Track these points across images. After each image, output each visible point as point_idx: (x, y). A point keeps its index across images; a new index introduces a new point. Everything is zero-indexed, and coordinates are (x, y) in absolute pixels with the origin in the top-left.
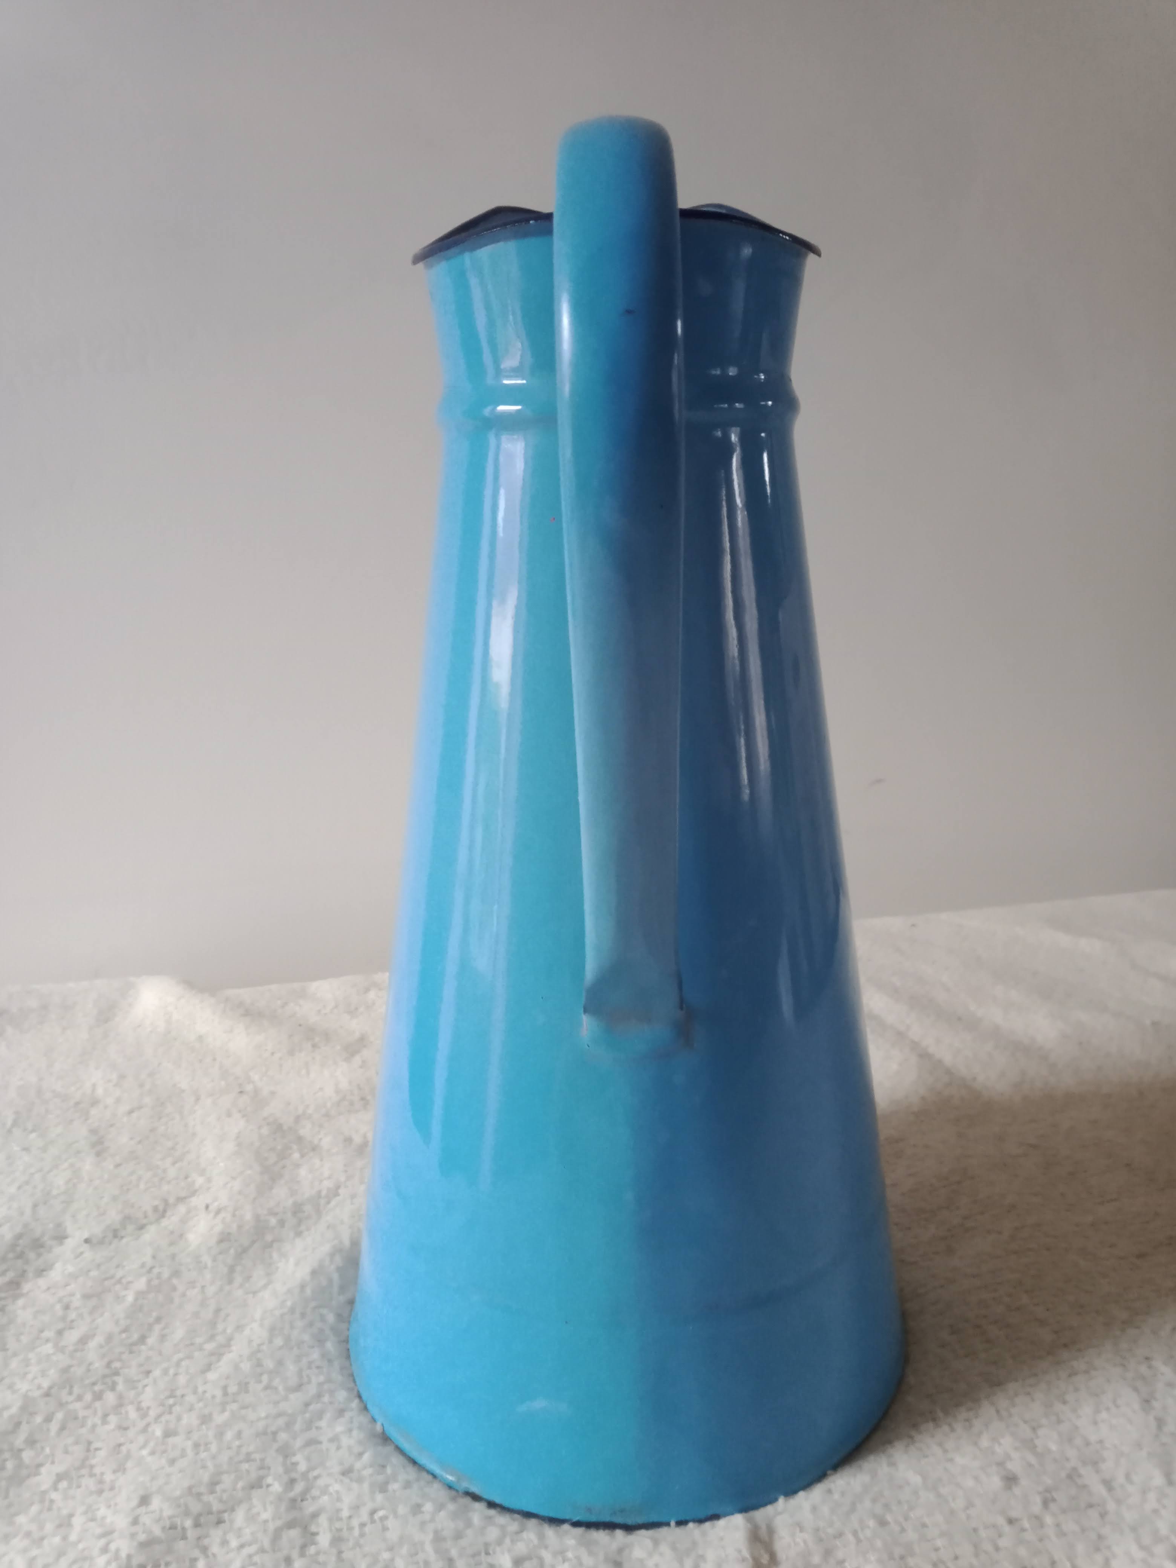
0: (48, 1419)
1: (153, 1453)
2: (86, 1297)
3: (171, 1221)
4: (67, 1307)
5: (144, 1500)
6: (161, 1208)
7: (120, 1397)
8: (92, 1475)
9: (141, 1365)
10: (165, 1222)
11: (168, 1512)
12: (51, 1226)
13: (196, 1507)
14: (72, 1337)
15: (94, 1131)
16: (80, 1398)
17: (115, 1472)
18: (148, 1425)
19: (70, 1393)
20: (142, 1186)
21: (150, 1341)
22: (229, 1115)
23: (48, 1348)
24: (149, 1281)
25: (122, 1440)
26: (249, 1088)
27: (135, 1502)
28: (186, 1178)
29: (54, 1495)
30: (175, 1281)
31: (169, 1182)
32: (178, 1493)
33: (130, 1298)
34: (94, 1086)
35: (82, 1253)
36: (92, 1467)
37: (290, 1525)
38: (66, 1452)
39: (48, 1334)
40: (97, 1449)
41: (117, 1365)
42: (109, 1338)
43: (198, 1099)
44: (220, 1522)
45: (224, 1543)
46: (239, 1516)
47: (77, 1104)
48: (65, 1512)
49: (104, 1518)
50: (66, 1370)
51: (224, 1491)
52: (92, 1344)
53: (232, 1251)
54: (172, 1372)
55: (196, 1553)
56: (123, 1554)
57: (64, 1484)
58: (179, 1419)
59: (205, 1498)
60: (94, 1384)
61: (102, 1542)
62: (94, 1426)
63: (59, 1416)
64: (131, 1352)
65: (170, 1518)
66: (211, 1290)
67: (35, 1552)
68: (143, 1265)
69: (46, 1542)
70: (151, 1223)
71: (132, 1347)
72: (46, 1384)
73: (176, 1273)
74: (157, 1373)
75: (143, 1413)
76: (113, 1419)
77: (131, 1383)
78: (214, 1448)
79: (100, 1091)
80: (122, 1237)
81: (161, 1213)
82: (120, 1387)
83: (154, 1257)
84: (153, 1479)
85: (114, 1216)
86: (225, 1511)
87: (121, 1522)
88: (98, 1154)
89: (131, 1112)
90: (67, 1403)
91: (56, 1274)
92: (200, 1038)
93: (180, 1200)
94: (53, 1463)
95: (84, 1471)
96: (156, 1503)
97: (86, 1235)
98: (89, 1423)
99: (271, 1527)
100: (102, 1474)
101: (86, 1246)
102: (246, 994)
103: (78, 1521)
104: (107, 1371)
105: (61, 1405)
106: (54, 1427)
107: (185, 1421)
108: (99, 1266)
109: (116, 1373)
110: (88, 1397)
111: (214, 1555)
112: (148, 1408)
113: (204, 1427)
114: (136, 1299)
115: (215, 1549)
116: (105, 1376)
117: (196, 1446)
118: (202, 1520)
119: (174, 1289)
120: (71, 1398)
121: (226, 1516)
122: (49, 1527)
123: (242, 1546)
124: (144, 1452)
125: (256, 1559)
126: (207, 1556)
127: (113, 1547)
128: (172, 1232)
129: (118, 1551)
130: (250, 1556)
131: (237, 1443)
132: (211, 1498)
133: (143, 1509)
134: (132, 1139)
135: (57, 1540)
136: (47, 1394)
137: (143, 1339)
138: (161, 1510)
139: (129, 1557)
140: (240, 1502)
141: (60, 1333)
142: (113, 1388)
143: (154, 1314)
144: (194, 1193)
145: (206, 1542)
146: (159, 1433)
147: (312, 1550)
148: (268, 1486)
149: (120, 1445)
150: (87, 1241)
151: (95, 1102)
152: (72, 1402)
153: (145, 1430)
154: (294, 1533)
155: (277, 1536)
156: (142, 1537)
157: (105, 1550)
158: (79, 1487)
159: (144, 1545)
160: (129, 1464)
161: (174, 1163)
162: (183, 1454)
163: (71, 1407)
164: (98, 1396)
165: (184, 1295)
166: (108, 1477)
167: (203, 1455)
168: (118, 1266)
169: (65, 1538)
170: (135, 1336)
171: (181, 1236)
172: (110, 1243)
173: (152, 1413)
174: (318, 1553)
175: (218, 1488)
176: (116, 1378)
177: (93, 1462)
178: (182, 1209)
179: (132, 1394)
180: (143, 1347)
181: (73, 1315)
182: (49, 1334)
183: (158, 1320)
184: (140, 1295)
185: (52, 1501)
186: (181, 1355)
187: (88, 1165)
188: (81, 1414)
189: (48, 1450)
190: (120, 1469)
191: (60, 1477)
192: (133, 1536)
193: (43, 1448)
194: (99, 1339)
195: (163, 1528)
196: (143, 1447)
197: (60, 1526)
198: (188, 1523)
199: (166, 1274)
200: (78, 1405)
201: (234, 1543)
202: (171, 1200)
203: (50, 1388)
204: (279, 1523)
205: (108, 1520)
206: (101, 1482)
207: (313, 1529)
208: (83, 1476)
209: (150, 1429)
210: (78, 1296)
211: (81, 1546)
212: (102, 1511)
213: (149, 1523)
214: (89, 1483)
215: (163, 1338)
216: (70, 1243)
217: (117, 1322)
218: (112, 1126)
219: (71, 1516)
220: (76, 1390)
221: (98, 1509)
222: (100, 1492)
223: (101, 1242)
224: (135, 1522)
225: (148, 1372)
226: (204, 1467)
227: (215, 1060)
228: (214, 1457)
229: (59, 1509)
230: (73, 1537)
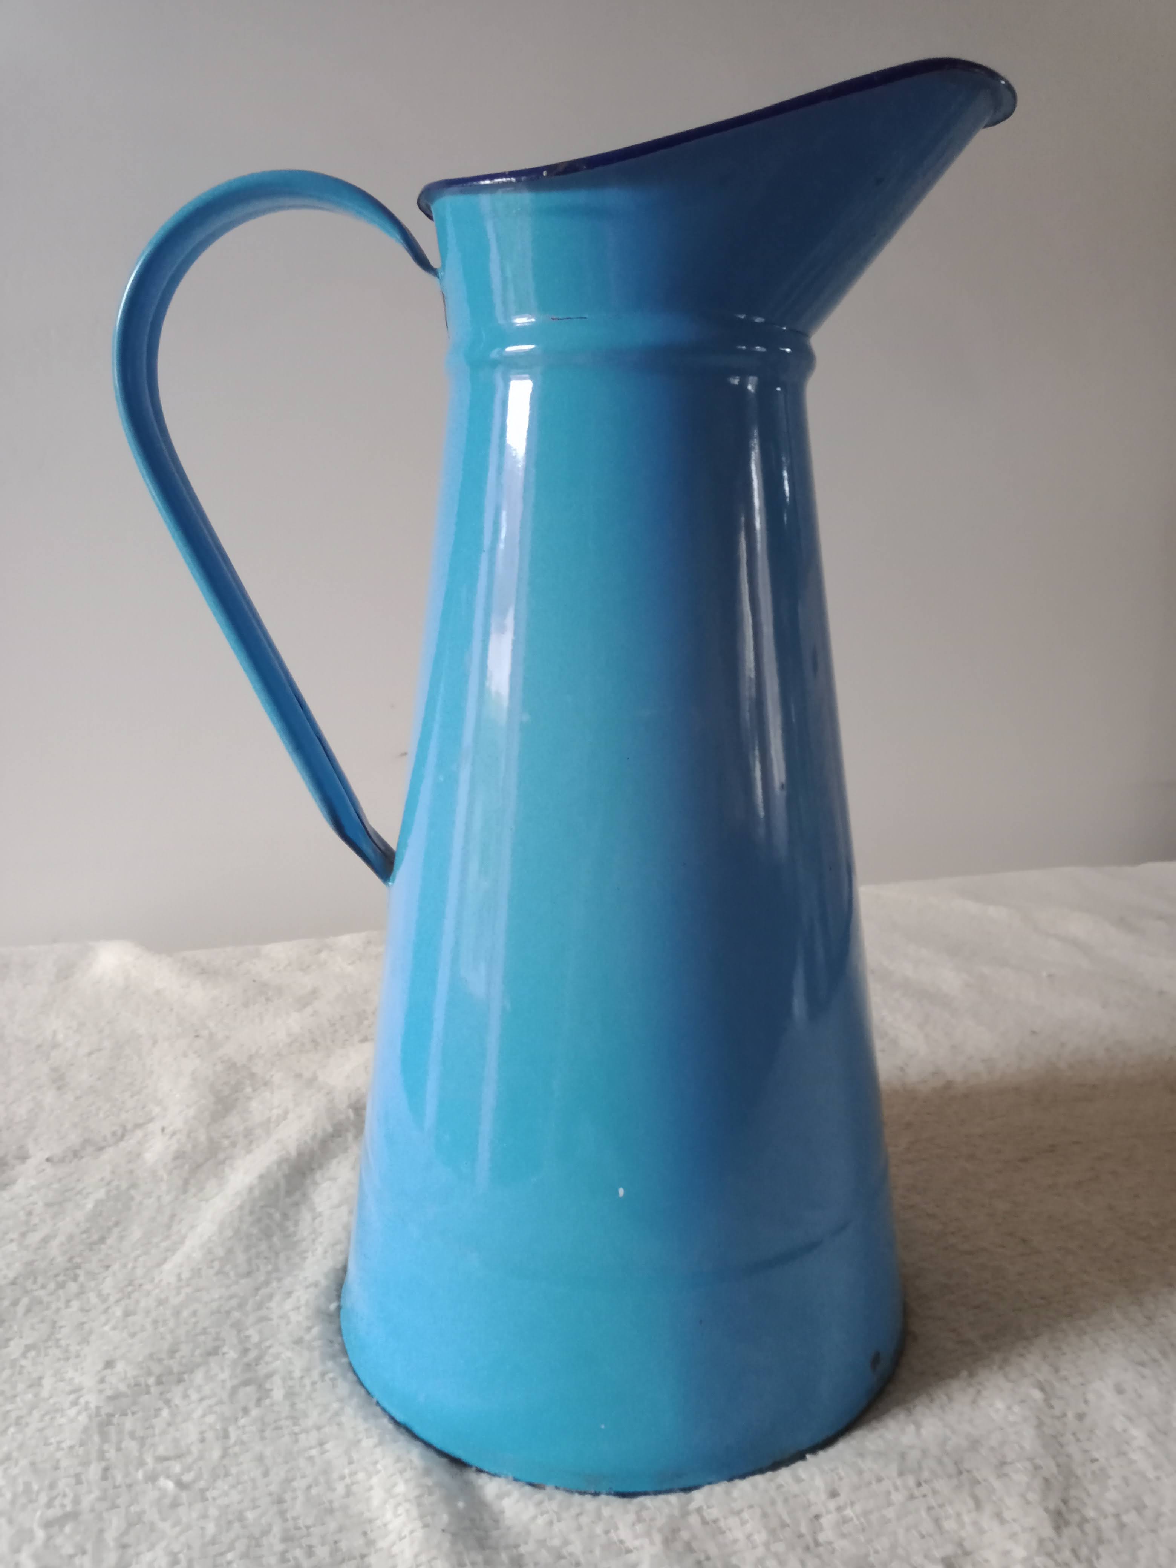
0: (15, 1303)
1: (114, 1328)
2: (48, 1205)
3: (129, 1143)
4: (30, 1214)
5: (109, 1364)
6: (119, 1133)
7: (82, 1286)
8: (58, 1346)
9: (100, 1261)
10: (122, 1144)
11: (131, 1372)
12: (14, 1147)
13: (157, 1369)
14: (34, 1238)
15: (54, 1070)
16: (43, 1287)
17: (79, 1344)
18: (108, 1308)
19: (35, 1282)
20: (101, 1115)
21: (109, 1241)
22: (185, 1055)
23: (13, 1247)
24: (108, 1192)
25: (85, 1319)
26: (205, 1033)
27: (100, 1366)
28: (144, 1107)
29: (24, 1362)
30: (133, 1192)
31: (127, 1112)
32: (140, 1359)
33: (90, 1206)
34: (55, 1033)
35: (44, 1170)
36: (58, 1340)
37: (246, 1383)
38: (33, 1328)
39: (12, 1236)
40: (61, 1327)
41: (78, 1260)
42: (71, 1238)
43: (155, 1042)
44: (180, 1381)
45: (186, 1396)
46: (199, 1376)
47: (39, 1046)
48: (35, 1375)
49: (72, 1379)
50: (31, 1263)
51: (183, 1357)
52: (55, 1243)
53: (187, 1167)
54: (130, 1266)
55: (160, 1404)
56: (92, 1406)
57: (32, 1354)
58: (137, 1302)
59: (166, 1362)
60: (57, 1275)
61: (72, 1397)
62: (58, 1310)
63: (25, 1301)
64: (91, 1250)
65: (135, 1377)
66: (167, 1199)
67: (9, 1407)
68: (102, 1179)
69: (18, 1399)
70: (110, 1146)
71: (91, 1246)
72: (11, 1275)
73: (134, 1186)
74: (116, 1267)
75: (104, 1299)
76: (75, 1304)
77: (92, 1275)
78: (171, 1324)
79: (60, 1037)
80: (82, 1157)
81: (120, 1135)
82: (82, 1278)
83: (113, 1172)
84: (115, 1348)
85: (74, 1139)
86: (184, 1373)
87: (88, 1381)
88: (59, 1088)
89: (90, 1054)
90: (32, 1291)
91: (19, 1188)
92: (158, 992)
93: (138, 1126)
94: (21, 1337)
95: (50, 1343)
96: (120, 1366)
97: (47, 1156)
98: (54, 1306)
99: (229, 1385)
100: (68, 1345)
101: (49, 1164)
102: (202, 955)
103: (48, 1383)
104: (69, 1265)
105: (26, 1292)
106: (21, 1309)
107: (143, 1304)
108: (60, 1180)
109: (78, 1267)
110: (52, 1286)
111: (176, 1406)
112: (109, 1294)
113: (161, 1308)
114: (96, 1206)
115: (177, 1400)
116: (67, 1269)
117: (155, 1322)
118: (164, 1379)
119: (132, 1198)
120: (35, 1287)
121: (186, 1376)
122: (21, 1387)
123: (201, 1400)
124: (107, 1328)
125: (217, 1409)
126: (170, 1407)
127: (82, 1401)
128: (130, 1152)
129: (87, 1403)
130: (210, 1407)
131: (193, 1320)
132: (171, 1362)
133: (109, 1371)
134: (91, 1076)
135: (29, 1396)
136: (13, 1283)
137: (102, 1240)
138: (126, 1372)
139: (98, 1408)
140: (198, 1365)
141: (23, 1235)
142: (75, 1278)
143: (113, 1219)
144: (151, 1120)
145: (169, 1396)
146: (118, 1312)
147: (267, 1402)
148: (224, 1354)
149: (83, 1323)
150: (48, 1160)
151: (55, 1046)
152: (36, 1290)
153: (106, 1311)
154: (250, 1389)
155: (234, 1391)
156: (109, 1393)
157: (75, 1403)
158: (46, 1355)
159: (110, 1399)
160: (93, 1337)
161: (132, 1096)
162: (143, 1329)
163: (36, 1294)
164: (62, 1286)
165: (141, 1203)
166: (74, 1348)
167: (162, 1329)
168: (78, 1180)
169: (36, 1395)
170: (95, 1237)
171: (139, 1155)
172: (71, 1162)
173: (112, 1299)
174: (272, 1405)
175: (178, 1355)
176: (78, 1271)
177: (59, 1336)
178: (139, 1133)
179: (93, 1284)
180: (103, 1246)
181: (35, 1220)
182: (14, 1235)
183: (117, 1224)
184: (99, 1203)
185: (22, 1367)
186: (138, 1252)
187: (49, 1097)
188: (46, 1299)
189: (15, 1328)
190: (85, 1341)
191: (28, 1348)
192: (101, 1391)
193: (11, 1327)
194: (61, 1238)
195: (129, 1386)
196: (105, 1324)
197: (30, 1386)
198: (151, 1380)
199: (124, 1186)
200: (41, 1293)
201: (194, 1396)
202: (129, 1126)
203: (16, 1278)
204: (235, 1382)
205: (77, 1381)
206: (67, 1351)
207: (268, 1386)
208: (51, 1347)
209: (110, 1311)
210: (41, 1204)
211: (51, 1401)
212: (70, 1374)
213: (116, 1381)
214: (55, 1352)
215: (121, 1238)
216: (32, 1163)
217: (78, 1225)
218: (72, 1065)
219: (40, 1378)
220: (40, 1280)
221: (67, 1372)
222: (67, 1359)
223: (62, 1160)
224: (102, 1381)
225: (107, 1267)
226: (163, 1338)
227: (172, 1010)
228: (172, 1331)
229: (29, 1373)
230: (45, 1393)
